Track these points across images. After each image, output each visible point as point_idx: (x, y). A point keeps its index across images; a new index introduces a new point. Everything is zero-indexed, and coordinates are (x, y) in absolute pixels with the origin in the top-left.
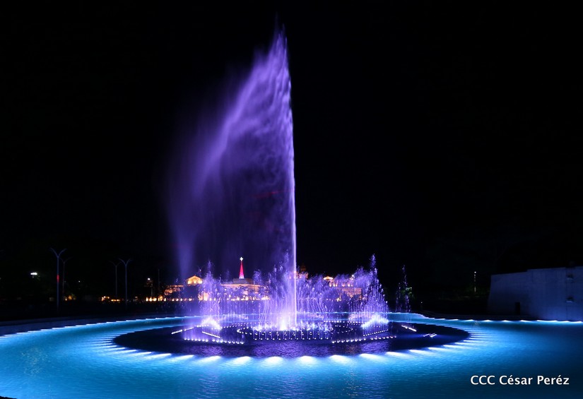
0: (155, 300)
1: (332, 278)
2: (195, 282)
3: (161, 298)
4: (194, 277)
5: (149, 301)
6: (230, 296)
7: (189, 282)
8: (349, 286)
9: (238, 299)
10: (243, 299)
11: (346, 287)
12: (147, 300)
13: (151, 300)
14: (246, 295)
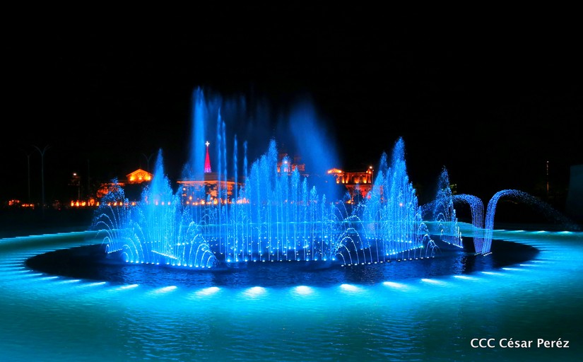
0: (84, 204)
1: (340, 172)
2: (140, 179)
3: (92, 202)
4: (139, 171)
5: (75, 207)
6: (191, 198)
7: (132, 178)
8: (365, 182)
9: (203, 203)
10: (209, 203)
11: (362, 184)
12: (72, 204)
13: (78, 204)
14: (214, 197)
